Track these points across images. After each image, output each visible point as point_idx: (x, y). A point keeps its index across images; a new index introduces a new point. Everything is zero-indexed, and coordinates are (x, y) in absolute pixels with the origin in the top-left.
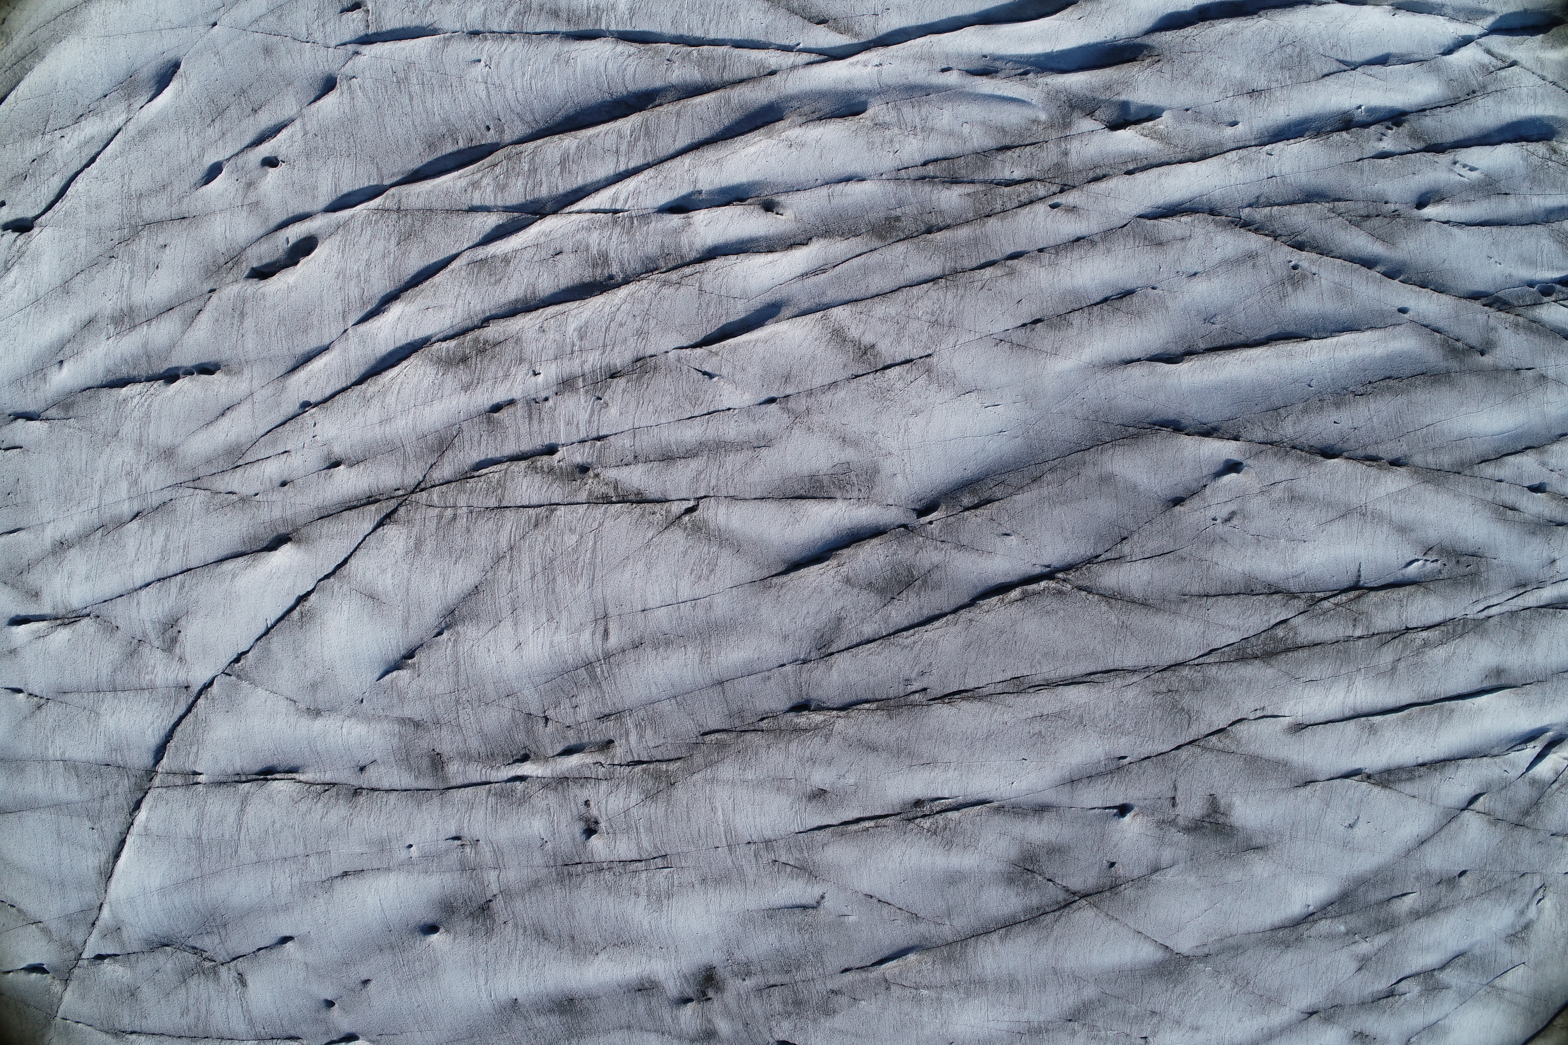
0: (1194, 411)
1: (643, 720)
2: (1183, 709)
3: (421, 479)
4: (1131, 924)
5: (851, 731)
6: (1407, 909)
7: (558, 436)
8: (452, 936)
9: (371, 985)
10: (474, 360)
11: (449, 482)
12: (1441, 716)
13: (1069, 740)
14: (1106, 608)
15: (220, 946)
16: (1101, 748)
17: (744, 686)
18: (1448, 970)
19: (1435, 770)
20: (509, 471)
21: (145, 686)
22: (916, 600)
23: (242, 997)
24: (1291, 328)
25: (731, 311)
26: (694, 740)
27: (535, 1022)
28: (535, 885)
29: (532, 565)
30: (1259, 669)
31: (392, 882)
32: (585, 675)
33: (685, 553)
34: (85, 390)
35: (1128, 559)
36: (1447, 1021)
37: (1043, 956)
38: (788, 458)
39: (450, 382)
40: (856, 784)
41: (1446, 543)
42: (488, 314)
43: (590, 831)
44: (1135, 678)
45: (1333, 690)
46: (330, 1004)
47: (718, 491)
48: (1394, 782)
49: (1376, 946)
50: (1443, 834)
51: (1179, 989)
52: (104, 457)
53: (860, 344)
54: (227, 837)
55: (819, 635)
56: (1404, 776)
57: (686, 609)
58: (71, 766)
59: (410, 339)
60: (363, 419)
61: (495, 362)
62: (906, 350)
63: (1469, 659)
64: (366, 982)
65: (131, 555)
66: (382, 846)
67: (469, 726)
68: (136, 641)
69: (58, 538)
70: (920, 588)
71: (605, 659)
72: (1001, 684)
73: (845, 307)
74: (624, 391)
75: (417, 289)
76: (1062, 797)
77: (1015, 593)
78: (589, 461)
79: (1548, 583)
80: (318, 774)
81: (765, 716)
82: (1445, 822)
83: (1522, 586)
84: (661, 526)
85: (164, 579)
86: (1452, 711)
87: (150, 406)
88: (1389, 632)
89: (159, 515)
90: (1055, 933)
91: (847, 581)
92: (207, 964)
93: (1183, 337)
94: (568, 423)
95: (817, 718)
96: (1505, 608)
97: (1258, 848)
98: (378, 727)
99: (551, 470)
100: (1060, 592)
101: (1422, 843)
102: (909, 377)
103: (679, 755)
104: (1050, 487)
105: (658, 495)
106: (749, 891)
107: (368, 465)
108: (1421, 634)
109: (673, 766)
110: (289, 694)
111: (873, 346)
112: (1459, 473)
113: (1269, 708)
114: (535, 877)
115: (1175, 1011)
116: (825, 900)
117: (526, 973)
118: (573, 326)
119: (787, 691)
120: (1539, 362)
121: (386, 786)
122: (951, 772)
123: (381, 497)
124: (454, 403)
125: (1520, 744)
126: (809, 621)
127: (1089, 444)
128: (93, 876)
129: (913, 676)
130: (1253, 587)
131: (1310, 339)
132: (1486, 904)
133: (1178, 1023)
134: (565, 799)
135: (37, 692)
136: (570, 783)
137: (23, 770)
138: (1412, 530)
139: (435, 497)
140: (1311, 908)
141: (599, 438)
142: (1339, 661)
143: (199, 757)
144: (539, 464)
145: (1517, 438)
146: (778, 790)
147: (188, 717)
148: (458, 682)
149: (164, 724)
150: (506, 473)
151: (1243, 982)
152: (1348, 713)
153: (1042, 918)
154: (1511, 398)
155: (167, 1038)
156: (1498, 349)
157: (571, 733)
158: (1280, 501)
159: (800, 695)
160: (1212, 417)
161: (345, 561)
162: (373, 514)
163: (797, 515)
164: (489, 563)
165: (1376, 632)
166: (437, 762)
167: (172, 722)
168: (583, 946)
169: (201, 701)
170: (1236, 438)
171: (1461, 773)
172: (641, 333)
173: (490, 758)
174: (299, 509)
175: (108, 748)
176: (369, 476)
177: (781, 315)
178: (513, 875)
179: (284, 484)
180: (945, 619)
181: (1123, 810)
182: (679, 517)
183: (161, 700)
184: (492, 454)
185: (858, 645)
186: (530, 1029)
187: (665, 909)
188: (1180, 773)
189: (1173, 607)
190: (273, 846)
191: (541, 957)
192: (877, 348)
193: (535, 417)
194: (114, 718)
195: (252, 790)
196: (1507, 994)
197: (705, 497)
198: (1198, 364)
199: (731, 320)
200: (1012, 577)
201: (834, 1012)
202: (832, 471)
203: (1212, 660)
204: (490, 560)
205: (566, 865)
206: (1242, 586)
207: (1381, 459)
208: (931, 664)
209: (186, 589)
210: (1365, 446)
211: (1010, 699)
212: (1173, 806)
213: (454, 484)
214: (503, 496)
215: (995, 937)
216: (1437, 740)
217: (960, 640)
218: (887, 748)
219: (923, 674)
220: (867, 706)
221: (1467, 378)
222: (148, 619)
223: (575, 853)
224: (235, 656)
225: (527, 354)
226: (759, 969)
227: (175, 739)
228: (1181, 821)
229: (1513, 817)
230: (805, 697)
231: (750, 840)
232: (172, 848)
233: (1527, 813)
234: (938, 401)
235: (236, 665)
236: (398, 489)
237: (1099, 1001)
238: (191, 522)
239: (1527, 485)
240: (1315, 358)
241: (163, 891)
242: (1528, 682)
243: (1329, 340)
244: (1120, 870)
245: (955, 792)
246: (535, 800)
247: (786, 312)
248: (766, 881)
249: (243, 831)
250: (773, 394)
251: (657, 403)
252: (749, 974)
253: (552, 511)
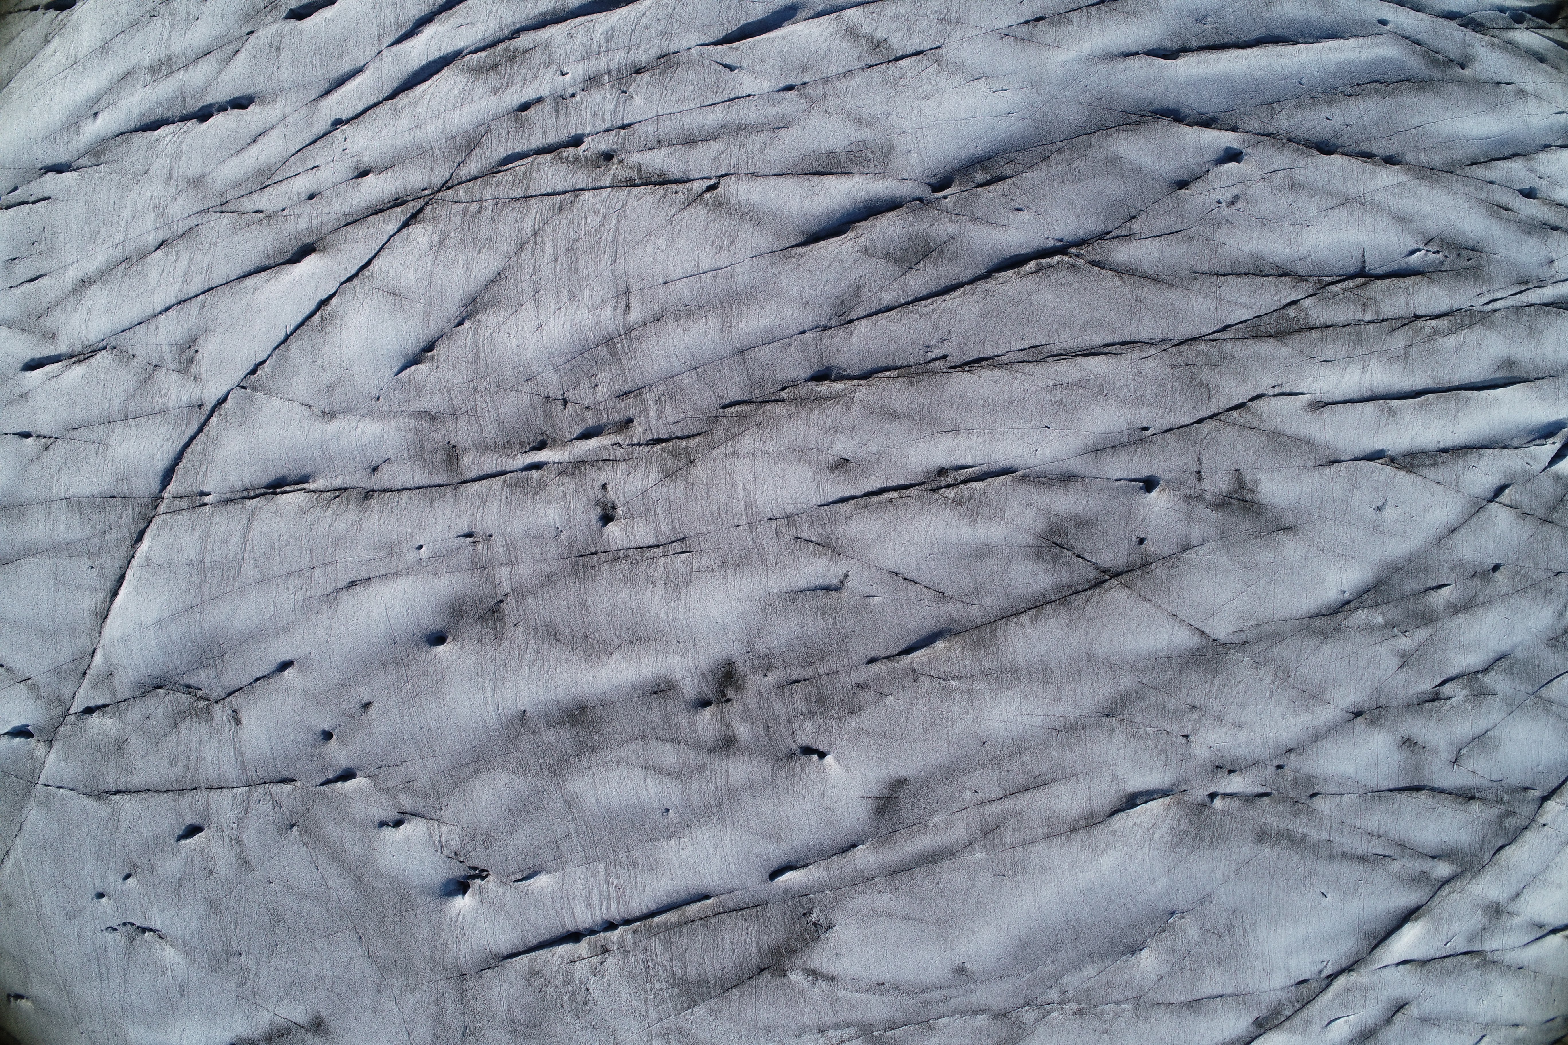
0: (1191, 101)
1: (663, 395)
2: (1202, 383)
3: (448, 177)
4: (1165, 606)
5: (872, 399)
6: (1444, 602)
7: (584, 127)
8: (459, 645)
9: (373, 707)
10: (504, 66)
11: (475, 178)
12: (1457, 403)
13: (1091, 408)
14: (1120, 283)
15: (216, 680)
16: (1123, 417)
17: (763, 354)
18: (1492, 674)
19: (1458, 457)
20: (535, 163)
21: (157, 410)
22: (933, 270)
23: (235, 737)
24: (1278, 32)
25: (751, 13)
26: (714, 414)
27: (544, 737)
28: (549, 579)
29: (556, 248)
30: (1274, 347)
31: (399, 588)
32: (606, 352)
33: (707, 227)
34: (118, 136)
35: (1138, 236)
36: (1496, 732)
37: (1076, 640)
38: (806, 136)
39: (480, 86)
40: (878, 453)
41: (1445, 235)
42: (518, 26)
43: (607, 519)
44: (1152, 351)
45: (1349, 370)
46: (327, 736)
47: (738, 169)
48: (1418, 467)
49: (1416, 642)
50: (1472, 523)
51: (1218, 681)
52: (132, 194)
53: (873, 38)
54: (231, 557)
55: (838, 302)
56: (1427, 462)
57: (707, 279)
58: (73, 502)
59: (443, 53)
60: (393, 129)
61: (525, 66)
62: (917, 42)
63: (1480, 349)
64: (367, 705)
65: (153, 282)
66: (391, 549)
67: (486, 414)
68: (151, 367)
69: (80, 277)
70: (937, 259)
71: (625, 334)
72: (1020, 353)
73: (858, 8)
74: (648, 84)
75: (450, 12)
76: (1086, 466)
77: (1030, 266)
78: (614, 147)
79: (1549, 282)
80: (329, 480)
81: (786, 385)
82: (1472, 511)
83: (1524, 283)
84: (683, 203)
85: (184, 301)
86: (1468, 399)
87: (182, 142)
88: (1399, 319)
89: (185, 241)
90: (1087, 614)
91: (866, 251)
92: (201, 704)
93: (1177, 35)
94: (594, 115)
95: (839, 386)
96: (1510, 302)
97: (1287, 528)
98: (393, 423)
99: (576, 159)
100: (1074, 266)
101: (1453, 531)
102: (921, 67)
103: (699, 430)
104: (1059, 166)
105: (679, 175)
106: (770, 573)
107: (396, 169)
108: (1429, 322)
109: (692, 443)
110: (304, 399)
111: (885, 40)
112: (1451, 173)
113: (1287, 385)
114: (548, 570)
115: (1215, 705)
116: (849, 579)
117: (536, 680)
118: (600, 31)
119: (808, 359)
120: (1516, 78)
121: (398, 483)
122: (974, 439)
123: (408, 198)
124: (484, 105)
125: (1539, 438)
126: (828, 288)
127: (1094, 128)
128: (88, 618)
129: (933, 342)
130: (1262, 268)
131: (1298, 43)
132: (1523, 602)
133: (1220, 719)
134: (582, 484)
135: (46, 433)
136: (588, 467)
137: (24, 515)
138: (1411, 221)
139: (461, 193)
140: (1347, 594)
141: (624, 127)
142: (1351, 344)
143: (208, 476)
144: (564, 154)
145: (1503, 143)
146: (800, 461)
147: (199, 437)
148: (477, 370)
149: (173, 446)
150: (532, 165)
151: (1283, 675)
152: (1366, 394)
153: (1073, 597)
154: (1493, 107)
155: (152, 794)
156: (1477, 63)
157: (589, 414)
158: (1281, 188)
159: (821, 363)
160: (1210, 108)
161: (369, 263)
162: (399, 215)
163: (815, 189)
164: (512, 249)
165: (1385, 317)
166: (452, 454)
167: (182, 444)
168: (596, 646)
169: (214, 419)
170: (1234, 129)
171: (1483, 462)
172: (663, 33)
173: (506, 447)
174: (325, 218)
175: (115, 478)
176: (397, 179)
177: (798, 17)
178: (526, 571)
179: (311, 197)
180: (962, 289)
181: (1149, 484)
182: (701, 195)
183: (173, 422)
184: (519, 148)
185: (877, 312)
186: (538, 746)
187: (683, 597)
188: (1203, 446)
189: (1185, 284)
190: (278, 562)
191: (553, 660)
192: (889, 42)
193: (562, 112)
194: (123, 446)
195: (260, 505)
196: (1554, 707)
197: (726, 175)
198: (1192, 59)
199: (750, 20)
200: (1027, 249)
201: (860, 710)
202: (849, 149)
203: (1227, 336)
204: (514, 247)
205: (581, 556)
206: (1251, 266)
207: (1375, 155)
208: (950, 331)
209: (207, 308)
210: (1358, 142)
211: (1029, 367)
212: (1200, 480)
213: (480, 179)
214: (529, 187)
215: (1025, 618)
216: (1456, 425)
217: (978, 309)
218: (909, 415)
219: (942, 341)
220: (887, 374)
221: (1449, 87)
222: (166, 342)
223: (590, 542)
224: (252, 367)
225: (556, 57)
226: (781, 662)
227: (184, 461)
228: (1207, 495)
229: (1540, 512)
230: (826, 364)
231: (771, 516)
232: (172, 576)
233: (1554, 509)
234: (948, 87)
235: (252, 377)
236: (425, 189)
237: (1136, 692)
238: (216, 243)
239: (1518, 188)
240: (1304, 58)
241: (160, 623)
242: (1540, 375)
243: (1315, 45)
244: (1150, 547)
245: (979, 460)
246: (551, 488)
247: (802, 14)
248: (788, 560)
249: (248, 548)
250: (791, 82)
251: (679, 93)
252: (770, 668)
253: (577, 196)
